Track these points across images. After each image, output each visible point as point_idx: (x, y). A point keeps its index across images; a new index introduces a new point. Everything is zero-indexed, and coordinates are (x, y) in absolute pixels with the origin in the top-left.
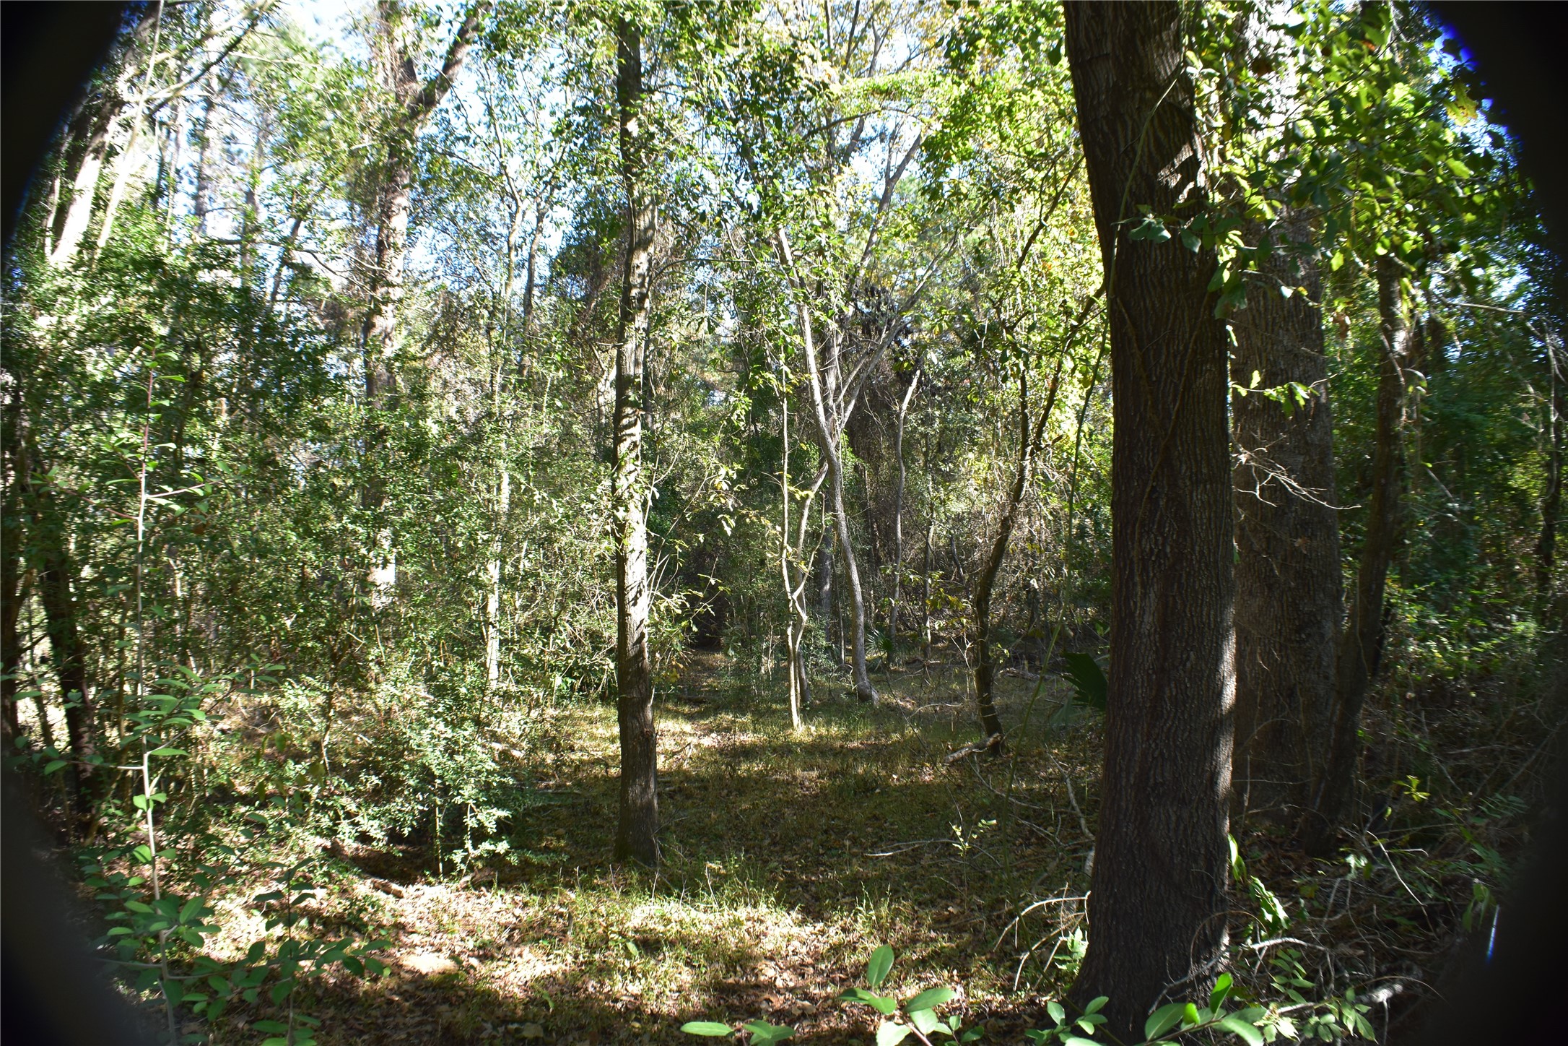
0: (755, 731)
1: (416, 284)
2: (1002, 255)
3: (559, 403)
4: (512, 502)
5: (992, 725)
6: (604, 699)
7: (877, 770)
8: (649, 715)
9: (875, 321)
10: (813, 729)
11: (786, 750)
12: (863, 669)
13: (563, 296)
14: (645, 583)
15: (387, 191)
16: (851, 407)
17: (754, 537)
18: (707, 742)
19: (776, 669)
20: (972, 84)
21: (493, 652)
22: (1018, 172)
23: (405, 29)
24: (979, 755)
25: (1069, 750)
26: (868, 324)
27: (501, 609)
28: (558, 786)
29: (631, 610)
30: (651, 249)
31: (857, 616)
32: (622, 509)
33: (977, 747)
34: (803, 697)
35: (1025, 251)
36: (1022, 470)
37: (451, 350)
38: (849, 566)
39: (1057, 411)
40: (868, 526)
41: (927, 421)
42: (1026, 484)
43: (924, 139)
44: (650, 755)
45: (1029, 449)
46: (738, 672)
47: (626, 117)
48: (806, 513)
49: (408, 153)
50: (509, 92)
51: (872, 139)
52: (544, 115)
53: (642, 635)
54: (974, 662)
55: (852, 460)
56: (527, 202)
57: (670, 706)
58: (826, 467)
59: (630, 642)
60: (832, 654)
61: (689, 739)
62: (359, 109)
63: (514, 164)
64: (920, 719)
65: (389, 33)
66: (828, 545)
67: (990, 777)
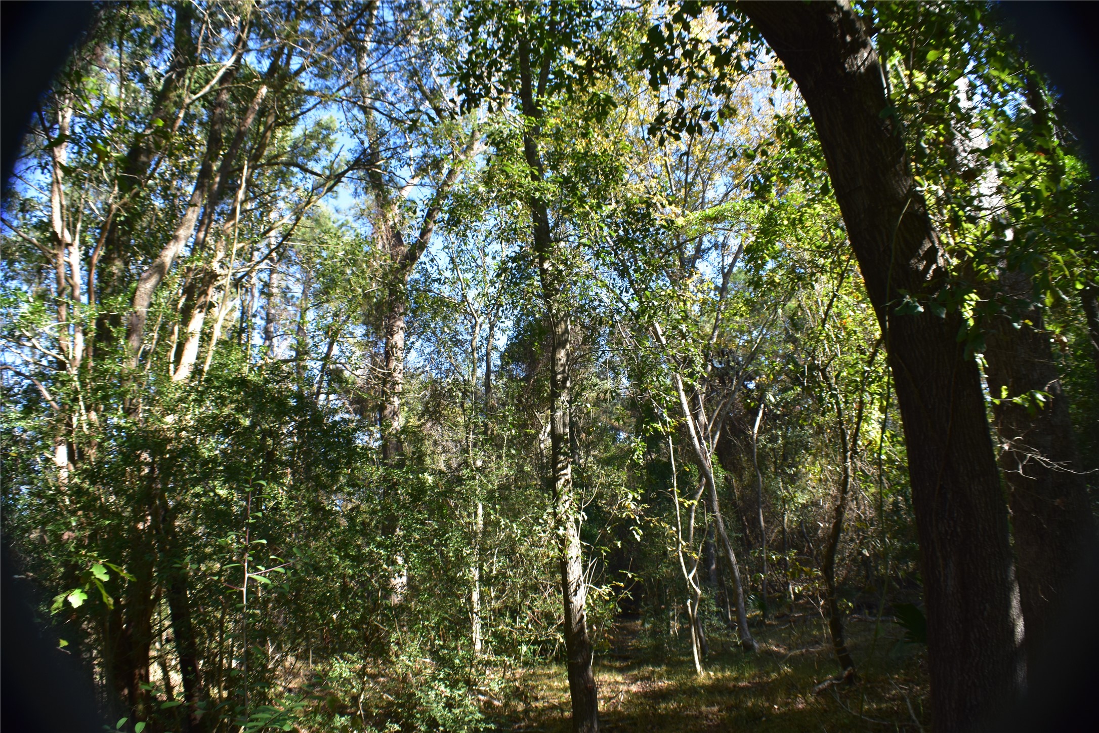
0: (668, 679)
1: (412, 377)
2: (811, 319)
3: (513, 452)
4: (485, 524)
5: (846, 662)
6: (558, 660)
7: (763, 703)
8: (591, 674)
9: (727, 374)
10: (712, 674)
11: (693, 691)
12: (746, 626)
13: (511, 378)
14: (582, 579)
15: (389, 318)
16: (717, 436)
17: (657, 536)
18: (634, 688)
19: (681, 630)
20: (772, 206)
21: (477, 633)
22: (812, 261)
23: (394, 214)
24: (838, 685)
25: (906, 674)
26: (722, 375)
27: (481, 598)
28: (527, 727)
29: (574, 599)
30: (568, 346)
31: (737, 588)
32: (561, 528)
33: (836, 679)
34: (703, 652)
35: (826, 314)
36: (845, 470)
37: (438, 420)
38: (727, 552)
39: (865, 425)
40: (739, 519)
41: (773, 439)
42: (850, 480)
43: (745, 246)
44: (593, 702)
45: (849, 454)
46: (654, 633)
47: (542, 260)
48: (693, 515)
49: (401, 293)
50: (464, 248)
51: (709, 249)
52: (489, 260)
53: (582, 617)
54: (827, 614)
55: (722, 474)
56: (482, 318)
57: (606, 662)
58: (704, 480)
59: (574, 622)
60: (723, 617)
61: (621, 687)
62: (368, 267)
63: (471, 294)
64: (791, 661)
65: (384, 216)
66: (711, 537)
67: (848, 701)
